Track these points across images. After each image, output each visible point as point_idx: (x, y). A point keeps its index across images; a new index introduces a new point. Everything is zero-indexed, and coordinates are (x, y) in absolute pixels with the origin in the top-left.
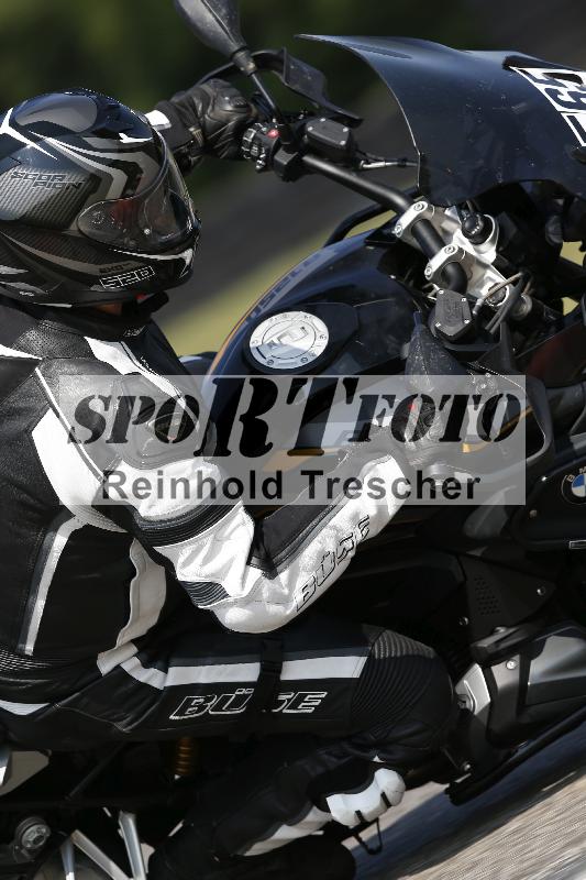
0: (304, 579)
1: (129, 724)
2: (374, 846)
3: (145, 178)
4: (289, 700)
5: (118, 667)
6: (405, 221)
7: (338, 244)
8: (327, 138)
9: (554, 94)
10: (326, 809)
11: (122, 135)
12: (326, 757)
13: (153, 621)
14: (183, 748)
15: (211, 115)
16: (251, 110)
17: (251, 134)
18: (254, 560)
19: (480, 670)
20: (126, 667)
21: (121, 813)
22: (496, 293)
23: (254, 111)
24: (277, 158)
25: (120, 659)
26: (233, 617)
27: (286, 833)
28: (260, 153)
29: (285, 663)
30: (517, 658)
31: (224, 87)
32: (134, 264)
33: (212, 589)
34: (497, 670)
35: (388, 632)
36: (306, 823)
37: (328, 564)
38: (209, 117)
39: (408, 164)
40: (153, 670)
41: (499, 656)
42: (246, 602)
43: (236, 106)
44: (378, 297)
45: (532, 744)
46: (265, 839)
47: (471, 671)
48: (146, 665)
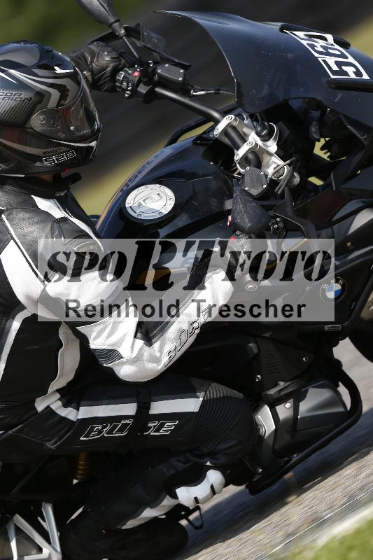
0: (169, 346)
1: (55, 443)
2: (197, 524)
3: (71, 95)
4: (155, 426)
5: (48, 407)
6: (221, 127)
7: (173, 145)
8: (171, 77)
9: (313, 46)
10: (175, 496)
11: (56, 68)
12: (176, 463)
13: (71, 377)
14: (81, 462)
15: (97, 63)
16: (121, 60)
17: (121, 75)
18: (139, 335)
19: (268, 409)
20: (53, 407)
21: (44, 503)
22: (278, 171)
23: (123, 61)
24: (139, 89)
25: (49, 402)
26: (125, 371)
27: (149, 513)
28: (128, 87)
29: (152, 403)
30: (291, 400)
31: (103, 46)
32: (64, 149)
33: (112, 354)
34: (279, 409)
35: (215, 384)
36: (163, 506)
37: (184, 337)
38: (95, 65)
39: (221, 92)
40: (70, 409)
41: (281, 400)
42: (133, 361)
43: (112, 58)
44: (203, 176)
45: (301, 455)
46: (135, 518)
47: (263, 409)
48: (65, 405)
